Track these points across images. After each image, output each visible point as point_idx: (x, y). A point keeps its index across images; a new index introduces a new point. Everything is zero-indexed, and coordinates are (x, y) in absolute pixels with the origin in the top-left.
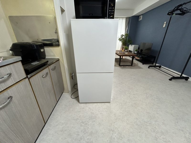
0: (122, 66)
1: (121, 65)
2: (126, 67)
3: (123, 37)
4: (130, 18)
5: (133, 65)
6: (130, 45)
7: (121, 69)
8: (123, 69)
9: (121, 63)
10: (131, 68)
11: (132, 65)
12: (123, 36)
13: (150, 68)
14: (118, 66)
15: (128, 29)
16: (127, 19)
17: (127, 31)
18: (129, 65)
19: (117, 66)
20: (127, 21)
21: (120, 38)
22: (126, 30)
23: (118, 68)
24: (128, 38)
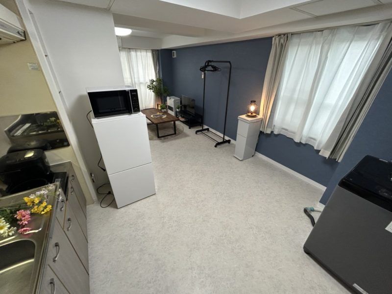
0: (162, 138)
1: (160, 136)
2: (168, 138)
3: (154, 83)
4: (158, 50)
5: (177, 132)
6: (168, 98)
7: (162, 144)
8: (165, 143)
9: (159, 131)
10: (175, 139)
11: (175, 133)
12: (154, 81)
13: (198, 133)
14: (157, 138)
15: (159, 69)
16: (154, 53)
17: (159, 72)
18: (172, 133)
19: (154, 138)
20: (155, 56)
21: (149, 84)
22: (157, 71)
23: (157, 142)
24: (162, 85)
